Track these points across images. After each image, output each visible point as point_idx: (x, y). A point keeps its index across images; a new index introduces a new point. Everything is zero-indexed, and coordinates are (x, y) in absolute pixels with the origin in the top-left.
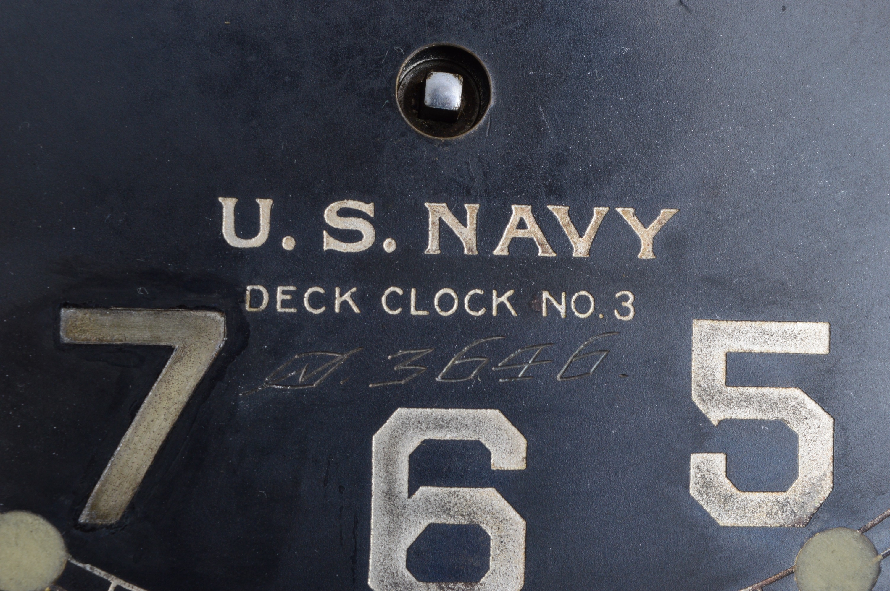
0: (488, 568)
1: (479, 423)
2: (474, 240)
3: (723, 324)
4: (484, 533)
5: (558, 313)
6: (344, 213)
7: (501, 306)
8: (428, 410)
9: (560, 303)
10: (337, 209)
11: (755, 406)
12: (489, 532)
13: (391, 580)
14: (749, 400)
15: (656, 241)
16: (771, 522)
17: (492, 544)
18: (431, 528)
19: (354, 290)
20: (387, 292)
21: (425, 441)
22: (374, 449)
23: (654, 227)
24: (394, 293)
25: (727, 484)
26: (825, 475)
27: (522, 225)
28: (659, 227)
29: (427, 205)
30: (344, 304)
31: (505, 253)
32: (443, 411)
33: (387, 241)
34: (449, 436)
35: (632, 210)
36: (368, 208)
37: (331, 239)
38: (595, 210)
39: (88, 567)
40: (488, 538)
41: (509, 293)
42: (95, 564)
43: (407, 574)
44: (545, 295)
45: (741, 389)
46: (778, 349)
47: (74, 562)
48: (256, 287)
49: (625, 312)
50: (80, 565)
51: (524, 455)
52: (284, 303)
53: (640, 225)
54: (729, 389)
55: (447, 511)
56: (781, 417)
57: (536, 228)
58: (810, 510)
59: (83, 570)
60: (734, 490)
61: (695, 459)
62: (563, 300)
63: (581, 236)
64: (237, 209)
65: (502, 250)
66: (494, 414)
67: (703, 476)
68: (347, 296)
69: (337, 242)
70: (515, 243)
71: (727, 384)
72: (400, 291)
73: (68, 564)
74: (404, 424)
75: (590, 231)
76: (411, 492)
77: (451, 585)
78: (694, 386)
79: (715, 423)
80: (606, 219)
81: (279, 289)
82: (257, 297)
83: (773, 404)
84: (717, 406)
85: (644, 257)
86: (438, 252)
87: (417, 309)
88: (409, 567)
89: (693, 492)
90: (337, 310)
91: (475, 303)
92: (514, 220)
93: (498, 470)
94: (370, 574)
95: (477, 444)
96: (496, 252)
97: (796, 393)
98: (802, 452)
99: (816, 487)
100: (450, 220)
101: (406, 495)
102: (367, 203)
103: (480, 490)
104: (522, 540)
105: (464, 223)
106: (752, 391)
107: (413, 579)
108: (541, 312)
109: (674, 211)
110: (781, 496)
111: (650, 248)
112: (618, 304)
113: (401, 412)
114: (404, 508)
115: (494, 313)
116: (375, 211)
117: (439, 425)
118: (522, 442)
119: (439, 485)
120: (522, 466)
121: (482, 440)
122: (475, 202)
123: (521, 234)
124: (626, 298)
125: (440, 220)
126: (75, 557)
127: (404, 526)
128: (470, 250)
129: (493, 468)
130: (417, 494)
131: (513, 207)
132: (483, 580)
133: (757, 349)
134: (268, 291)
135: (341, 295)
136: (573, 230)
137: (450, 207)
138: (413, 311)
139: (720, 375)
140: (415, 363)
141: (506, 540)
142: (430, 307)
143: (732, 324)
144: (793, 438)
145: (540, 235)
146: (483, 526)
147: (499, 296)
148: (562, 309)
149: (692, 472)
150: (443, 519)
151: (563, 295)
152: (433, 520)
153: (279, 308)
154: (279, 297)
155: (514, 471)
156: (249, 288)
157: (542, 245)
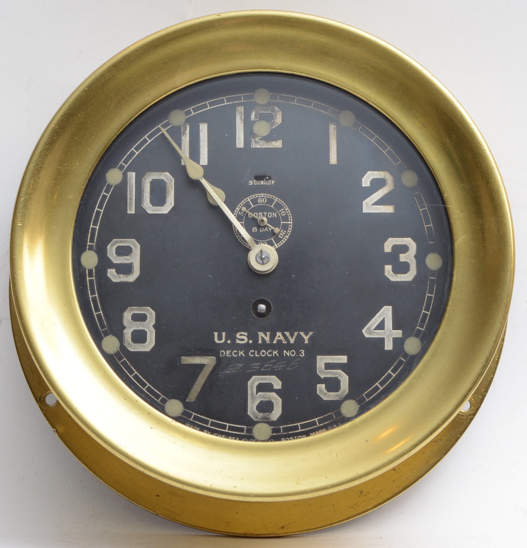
0: (273, 410)
1: (271, 378)
2: (269, 340)
3: (324, 357)
4: (272, 402)
5: (287, 355)
6: (241, 335)
7: (275, 354)
8: (260, 376)
9: (288, 352)
10: (239, 334)
11: (331, 374)
12: (274, 402)
13: (253, 412)
14: (330, 373)
15: (309, 339)
16: (335, 399)
17: (274, 404)
18: (261, 401)
19: (243, 351)
20: (251, 351)
21: (259, 383)
22: (248, 385)
23: (308, 336)
24: (252, 352)
25: (325, 391)
26: (347, 388)
27: (279, 336)
28: (309, 336)
29: (259, 333)
30: (241, 354)
31: (276, 343)
32: (263, 376)
33: (250, 340)
34: (265, 382)
35: (303, 333)
36: (246, 334)
37: (238, 341)
38: (295, 333)
39: (188, 411)
40: (273, 403)
41: (277, 351)
42: (189, 410)
43: (256, 411)
44: (285, 351)
45: (328, 370)
46: (336, 362)
47: (185, 410)
48: (222, 351)
49: (302, 354)
50: (187, 410)
51: (281, 385)
52: (228, 354)
53: (305, 336)
54: (325, 370)
55: (264, 398)
56: (337, 376)
57: (282, 337)
58: (344, 396)
59: (187, 411)
60: (327, 392)
61: (318, 385)
62: (289, 352)
63: (292, 338)
64: (218, 335)
65: (275, 342)
66: (274, 377)
67: (320, 389)
68: (242, 353)
69: (239, 341)
70: (278, 341)
71: (325, 369)
72: (253, 351)
73: (184, 410)
74: (255, 380)
75: (294, 337)
76: (257, 393)
77: (266, 413)
78: (317, 370)
79: (322, 378)
80: (297, 335)
81: (227, 351)
82: (222, 353)
83: (335, 373)
84: (322, 374)
85: (306, 343)
86: (261, 343)
87: (257, 355)
88: (257, 410)
89: (318, 393)
90: (240, 355)
91: (269, 353)
92: (277, 336)
93: (275, 389)
94: (248, 411)
95: (271, 383)
96: (274, 343)
97: (340, 371)
98: (341, 383)
99: (344, 391)
100: (264, 336)
101: (256, 394)
102: (246, 332)
103: (272, 393)
104: (281, 404)
105: (267, 336)
106: (330, 371)
107: (258, 412)
108: (284, 355)
109: (312, 333)
110: (337, 393)
111: (307, 341)
112: (300, 353)
113: (254, 377)
114: (255, 397)
115: (274, 355)
116: (248, 334)
117: (262, 379)
118: (280, 383)
119: (263, 392)
120: (280, 388)
121: (272, 383)
122: (269, 332)
123: (279, 339)
124: (302, 352)
125: (262, 336)
126: (185, 409)
127: (255, 401)
128: (268, 342)
129: (274, 388)
130: (258, 394)
131: (277, 333)
132: (273, 412)
133: (331, 362)
134: (225, 352)
135: (241, 352)
136: (290, 337)
137: (264, 333)
138: (256, 356)
139: (323, 367)
140: (257, 366)
141: (277, 404)
142: (260, 354)
143: (326, 356)
144: (339, 381)
145: (283, 338)
146: (272, 401)
147: (275, 351)
148: (288, 354)
149: (318, 388)
150: (264, 400)
151: (289, 351)
152: (261, 400)
153: (227, 356)
154: (227, 353)
155: (279, 389)
156: (221, 351)
157: (284, 341)
